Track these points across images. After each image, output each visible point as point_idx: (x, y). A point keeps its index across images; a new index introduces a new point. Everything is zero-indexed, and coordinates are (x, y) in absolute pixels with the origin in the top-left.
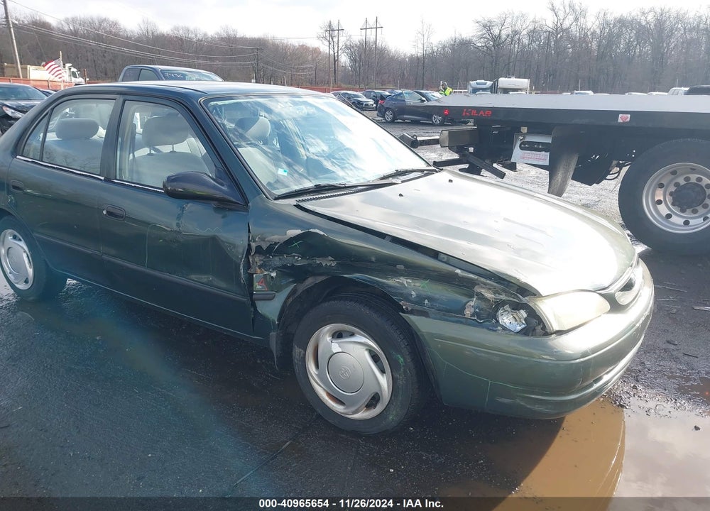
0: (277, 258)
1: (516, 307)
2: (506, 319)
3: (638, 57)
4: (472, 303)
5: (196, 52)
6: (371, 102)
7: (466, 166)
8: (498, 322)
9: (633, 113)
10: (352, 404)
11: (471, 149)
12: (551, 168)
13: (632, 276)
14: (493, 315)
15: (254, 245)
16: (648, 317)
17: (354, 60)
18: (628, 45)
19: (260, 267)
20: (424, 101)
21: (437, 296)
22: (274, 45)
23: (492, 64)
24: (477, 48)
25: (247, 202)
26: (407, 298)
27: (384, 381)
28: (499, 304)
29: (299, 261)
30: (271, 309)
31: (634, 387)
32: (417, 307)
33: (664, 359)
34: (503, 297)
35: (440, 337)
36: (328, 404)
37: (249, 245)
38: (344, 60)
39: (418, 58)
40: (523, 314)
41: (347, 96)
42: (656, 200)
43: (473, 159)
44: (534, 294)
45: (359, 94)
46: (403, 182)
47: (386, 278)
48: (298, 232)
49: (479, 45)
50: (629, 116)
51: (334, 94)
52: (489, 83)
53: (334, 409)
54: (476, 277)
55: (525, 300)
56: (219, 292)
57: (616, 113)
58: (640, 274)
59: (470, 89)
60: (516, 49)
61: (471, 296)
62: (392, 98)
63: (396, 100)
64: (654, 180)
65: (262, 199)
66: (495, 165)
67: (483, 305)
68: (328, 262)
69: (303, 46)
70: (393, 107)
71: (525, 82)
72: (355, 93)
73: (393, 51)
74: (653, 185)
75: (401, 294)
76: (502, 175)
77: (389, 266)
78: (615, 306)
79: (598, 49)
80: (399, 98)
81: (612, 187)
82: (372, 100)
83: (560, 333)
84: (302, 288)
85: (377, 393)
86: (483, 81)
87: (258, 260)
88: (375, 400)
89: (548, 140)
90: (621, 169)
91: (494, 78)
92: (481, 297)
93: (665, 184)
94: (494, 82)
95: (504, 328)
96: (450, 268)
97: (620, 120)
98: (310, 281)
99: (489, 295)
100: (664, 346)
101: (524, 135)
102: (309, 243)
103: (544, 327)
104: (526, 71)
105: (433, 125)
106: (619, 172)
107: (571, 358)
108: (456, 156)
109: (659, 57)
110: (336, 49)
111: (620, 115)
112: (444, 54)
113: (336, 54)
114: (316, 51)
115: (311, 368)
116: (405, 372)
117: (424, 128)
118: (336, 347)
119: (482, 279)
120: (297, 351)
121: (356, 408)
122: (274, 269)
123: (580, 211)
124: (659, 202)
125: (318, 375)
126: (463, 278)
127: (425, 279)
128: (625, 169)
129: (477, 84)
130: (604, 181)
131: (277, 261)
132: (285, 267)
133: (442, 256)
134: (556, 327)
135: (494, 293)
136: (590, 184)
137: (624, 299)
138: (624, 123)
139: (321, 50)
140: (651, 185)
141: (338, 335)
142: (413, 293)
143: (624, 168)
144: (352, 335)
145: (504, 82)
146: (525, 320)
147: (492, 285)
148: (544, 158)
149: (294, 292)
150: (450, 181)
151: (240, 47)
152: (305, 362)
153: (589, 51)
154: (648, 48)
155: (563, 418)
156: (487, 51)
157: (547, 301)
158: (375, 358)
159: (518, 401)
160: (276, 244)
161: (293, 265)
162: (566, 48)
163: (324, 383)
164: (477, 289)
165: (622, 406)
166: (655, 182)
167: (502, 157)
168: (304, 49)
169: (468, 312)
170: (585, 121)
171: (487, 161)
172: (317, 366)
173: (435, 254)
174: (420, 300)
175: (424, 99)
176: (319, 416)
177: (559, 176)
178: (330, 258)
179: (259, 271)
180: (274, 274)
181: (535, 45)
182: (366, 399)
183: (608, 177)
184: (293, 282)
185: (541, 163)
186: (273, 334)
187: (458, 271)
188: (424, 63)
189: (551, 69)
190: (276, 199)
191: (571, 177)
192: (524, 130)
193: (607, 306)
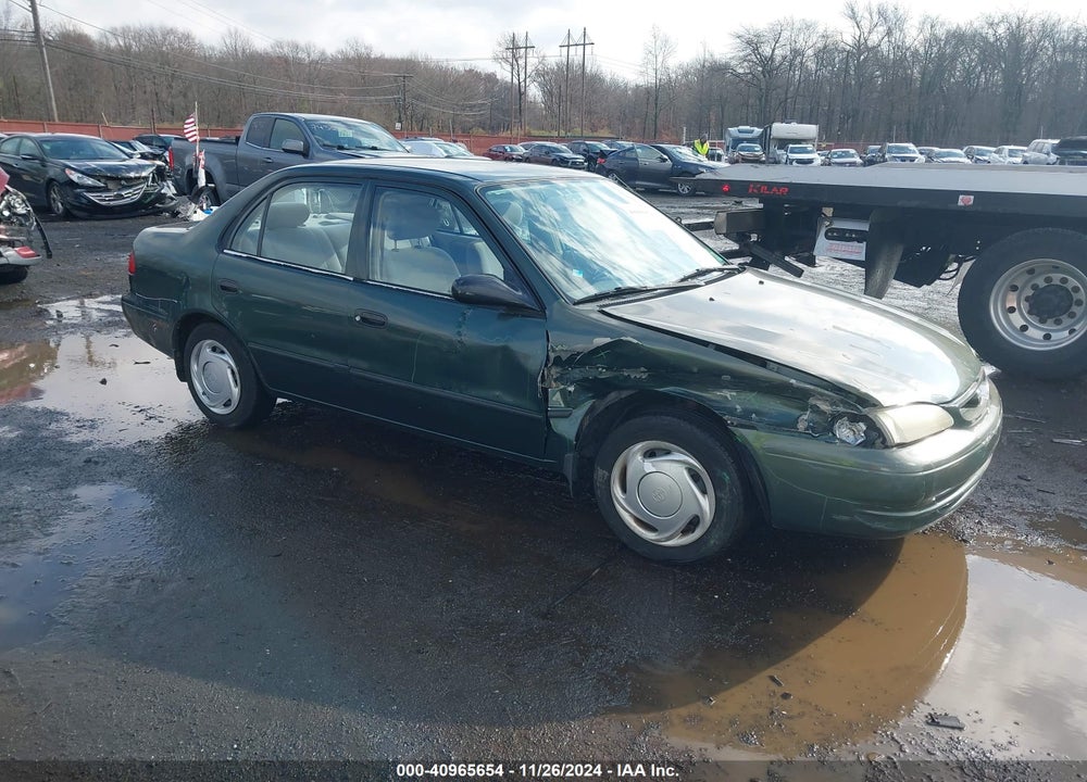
0: (577, 371)
1: (854, 419)
2: (844, 432)
3: (984, 90)
4: (805, 417)
5: (309, 81)
6: (580, 159)
7: (748, 260)
8: (835, 435)
9: (976, 194)
10: (666, 531)
11: (754, 237)
12: (868, 265)
13: (978, 391)
14: (829, 428)
15: (552, 355)
16: (995, 437)
17: (548, 94)
18: (968, 72)
19: (555, 380)
20: (665, 160)
21: (766, 410)
22: (426, 68)
23: (760, 100)
24: (738, 75)
25: (543, 309)
26: (732, 412)
27: (706, 504)
28: (836, 417)
29: (604, 374)
30: (567, 428)
31: (979, 523)
32: (744, 422)
33: (1013, 495)
34: (841, 409)
35: (773, 451)
36: (636, 532)
37: (548, 356)
38: (534, 92)
39: (648, 91)
40: (862, 426)
41: (544, 150)
42: (1008, 306)
43: (758, 251)
44: (875, 404)
45: (562, 146)
46: (707, 283)
47: (707, 391)
48: (608, 340)
49: (741, 71)
50: (972, 197)
51: (523, 146)
52: (758, 131)
53: (643, 536)
54: (812, 387)
55: (865, 411)
56: (506, 408)
57: (956, 194)
58: (986, 390)
59: (729, 140)
60: (797, 77)
61: (804, 409)
62: (617, 155)
63: (623, 158)
64: (1006, 279)
65: (560, 303)
66: (787, 259)
67: (817, 418)
68: (639, 374)
69: (471, 71)
70: (618, 169)
71: (811, 130)
72: (555, 145)
73: (608, 79)
74: (1004, 287)
75: (725, 409)
76: (799, 273)
77: (713, 377)
78: (960, 423)
79: (923, 78)
80: (628, 154)
81: (948, 289)
82: (581, 157)
83: (902, 445)
84: (602, 404)
85: (698, 516)
86: (748, 127)
87: (555, 371)
88: (694, 523)
89: (864, 227)
90: (960, 266)
91: (766, 123)
92: (816, 409)
93: (1019, 285)
94: (766, 130)
95: (843, 441)
96: (785, 378)
97: (960, 203)
98: (613, 396)
99: (824, 407)
100: (1015, 482)
101: (831, 220)
102: (620, 353)
103: (884, 441)
104: (811, 111)
105: (678, 195)
106: (958, 269)
107: (913, 470)
108: (736, 247)
109: (1015, 91)
110: (522, 76)
111: (961, 197)
112: (686, 85)
113: (523, 84)
114: (491, 79)
115: (617, 490)
116: (731, 490)
117: (666, 199)
118: (649, 466)
119: (819, 390)
120: (600, 473)
121: (670, 533)
122: (571, 384)
123: (915, 319)
124: (1012, 310)
125: (625, 500)
126: (798, 388)
127: (752, 390)
128: (967, 266)
129: (740, 131)
130: (937, 282)
131: (577, 373)
132: (586, 380)
133: (772, 365)
134: (897, 440)
135: (831, 405)
136: (919, 285)
137: (969, 415)
138: (965, 206)
139: (499, 77)
140: (1001, 287)
141: (650, 454)
142: (738, 407)
143: (964, 264)
144: (668, 452)
145: (780, 129)
146: (864, 433)
147: (829, 396)
148: (859, 250)
149: (592, 409)
150: (761, 283)
151: (375, 73)
152: (609, 485)
153: (908, 80)
154: (998, 77)
155: (903, 539)
156: (751, 81)
157: (888, 412)
158: (695, 477)
159: (856, 517)
160: (579, 353)
161: (596, 377)
162: (872, 77)
163: (633, 509)
164: (812, 401)
165: (965, 541)
166: (1007, 283)
167: (797, 248)
168: (473, 75)
169: (801, 426)
170: (914, 203)
171: (778, 254)
172: (624, 490)
173: (763, 362)
174: (746, 414)
175: (666, 157)
176: (624, 546)
177: (879, 274)
178: (642, 369)
179: (554, 385)
180: (571, 389)
181: (825, 72)
182: (682, 524)
183: (943, 276)
184: (593, 398)
185: (854, 257)
186: (569, 456)
187: (793, 381)
188: (656, 99)
189: (850, 108)
190: (575, 304)
191: (893, 276)
192: (828, 211)
193: (951, 421)
